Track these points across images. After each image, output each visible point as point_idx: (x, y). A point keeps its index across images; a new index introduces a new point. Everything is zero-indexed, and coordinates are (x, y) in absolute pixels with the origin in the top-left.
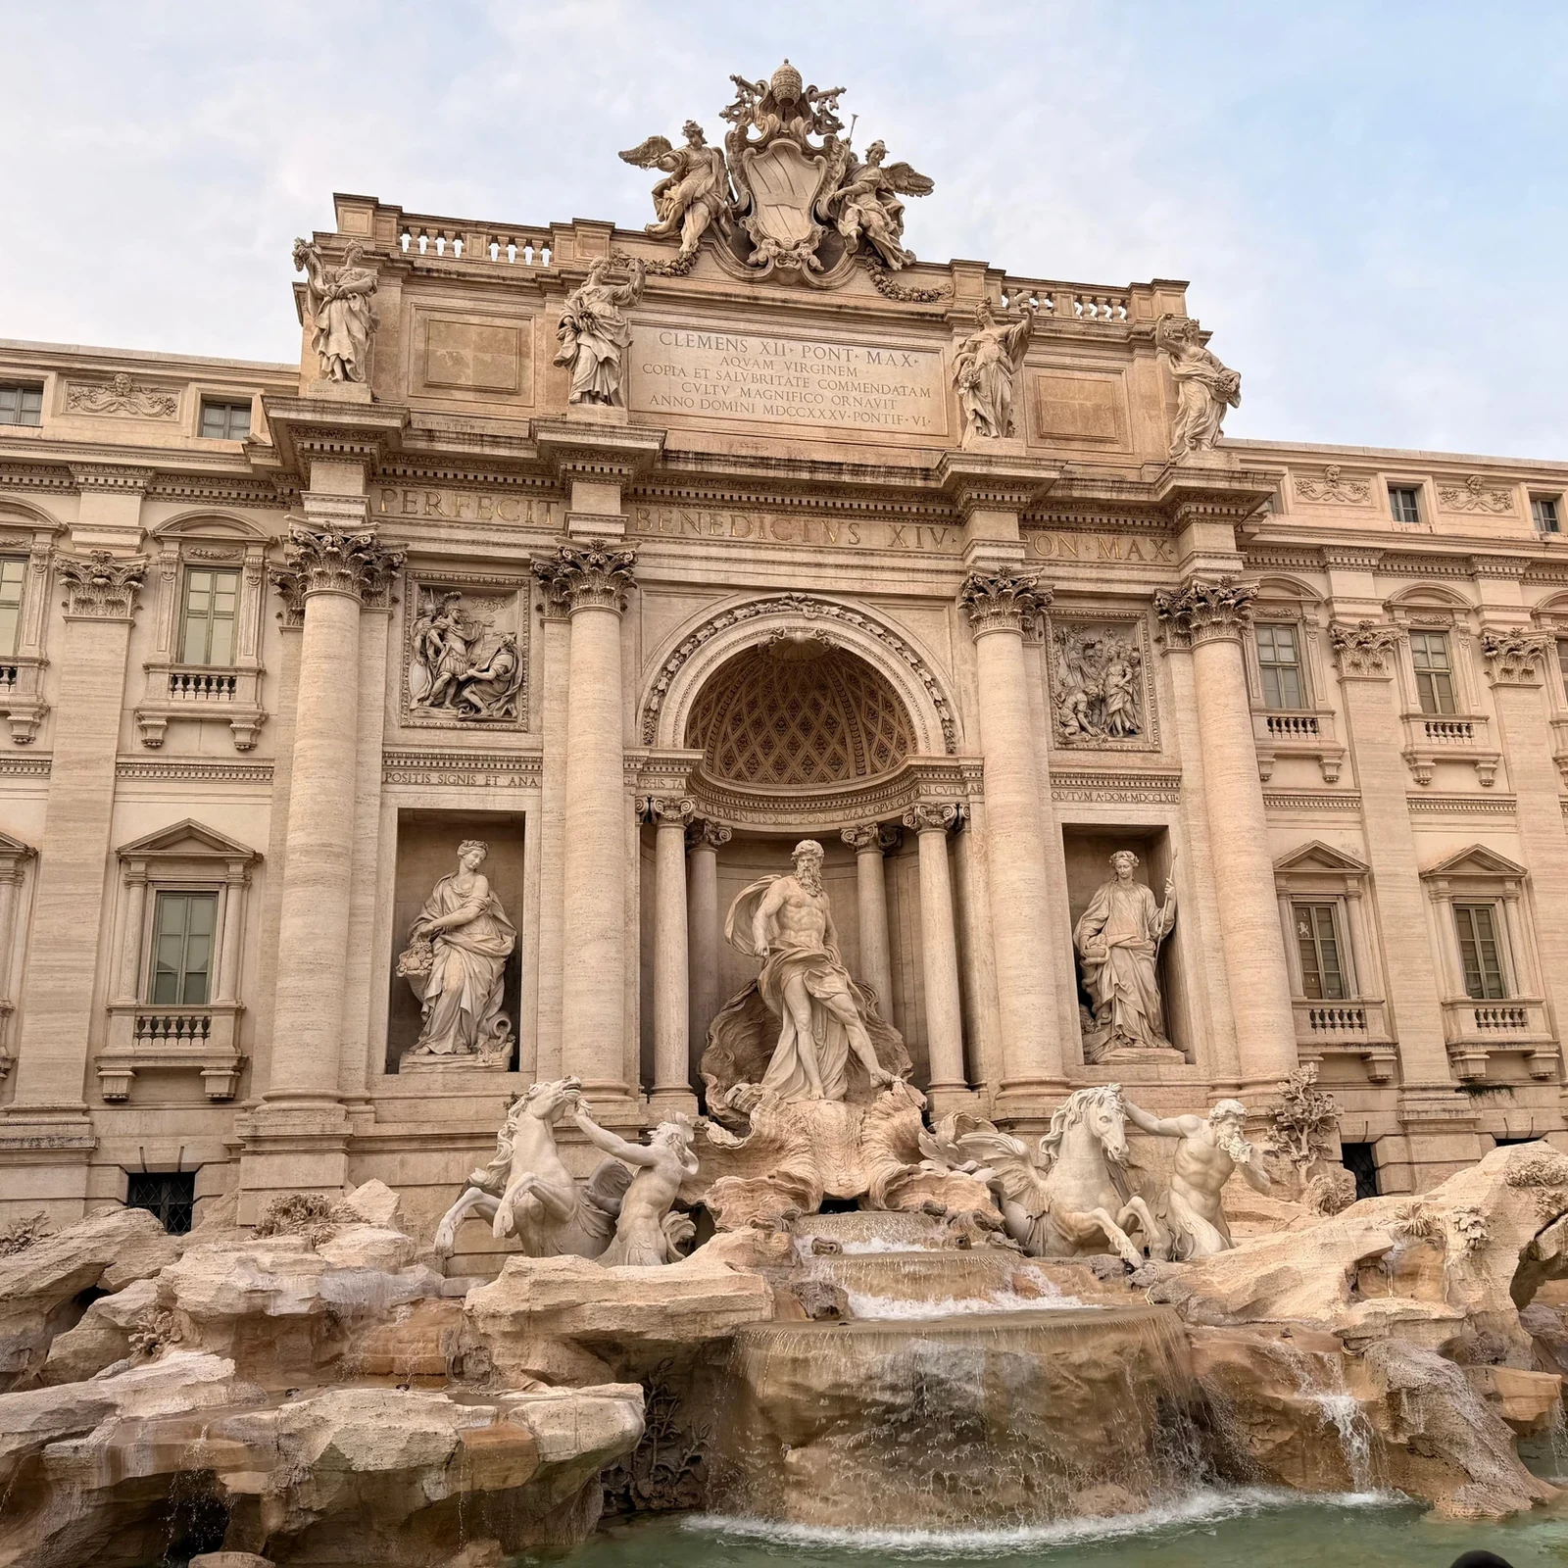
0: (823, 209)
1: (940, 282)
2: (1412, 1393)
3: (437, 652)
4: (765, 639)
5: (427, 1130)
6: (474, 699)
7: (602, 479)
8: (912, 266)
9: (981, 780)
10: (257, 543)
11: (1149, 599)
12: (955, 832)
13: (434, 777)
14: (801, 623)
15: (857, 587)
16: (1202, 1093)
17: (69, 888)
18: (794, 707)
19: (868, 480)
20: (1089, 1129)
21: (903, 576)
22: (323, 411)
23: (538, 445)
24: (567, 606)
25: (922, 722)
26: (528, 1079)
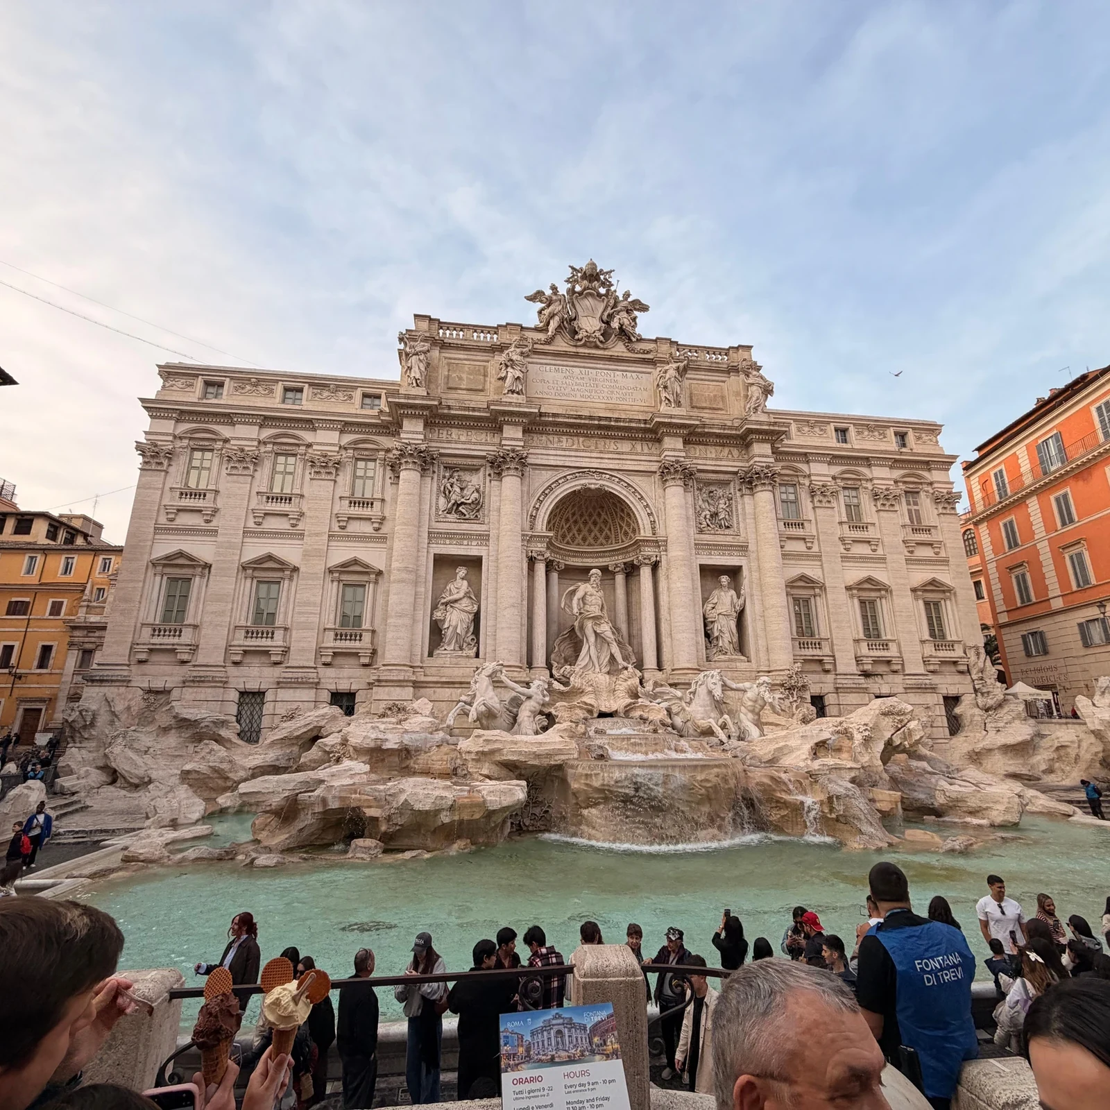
0: (605, 318)
1: (651, 346)
2: (838, 797)
3: (450, 492)
4: (579, 488)
5: (444, 679)
6: (463, 511)
7: (516, 424)
8: (640, 340)
9: (666, 546)
10: (382, 450)
11: (736, 473)
12: (655, 567)
13: (448, 542)
14: (594, 481)
15: (617, 467)
16: (754, 674)
17: (310, 582)
18: (590, 515)
19: (622, 424)
20: (707, 687)
21: (636, 463)
22: (409, 398)
23: (490, 411)
24: (499, 474)
25: (642, 522)
26: (482, 661)
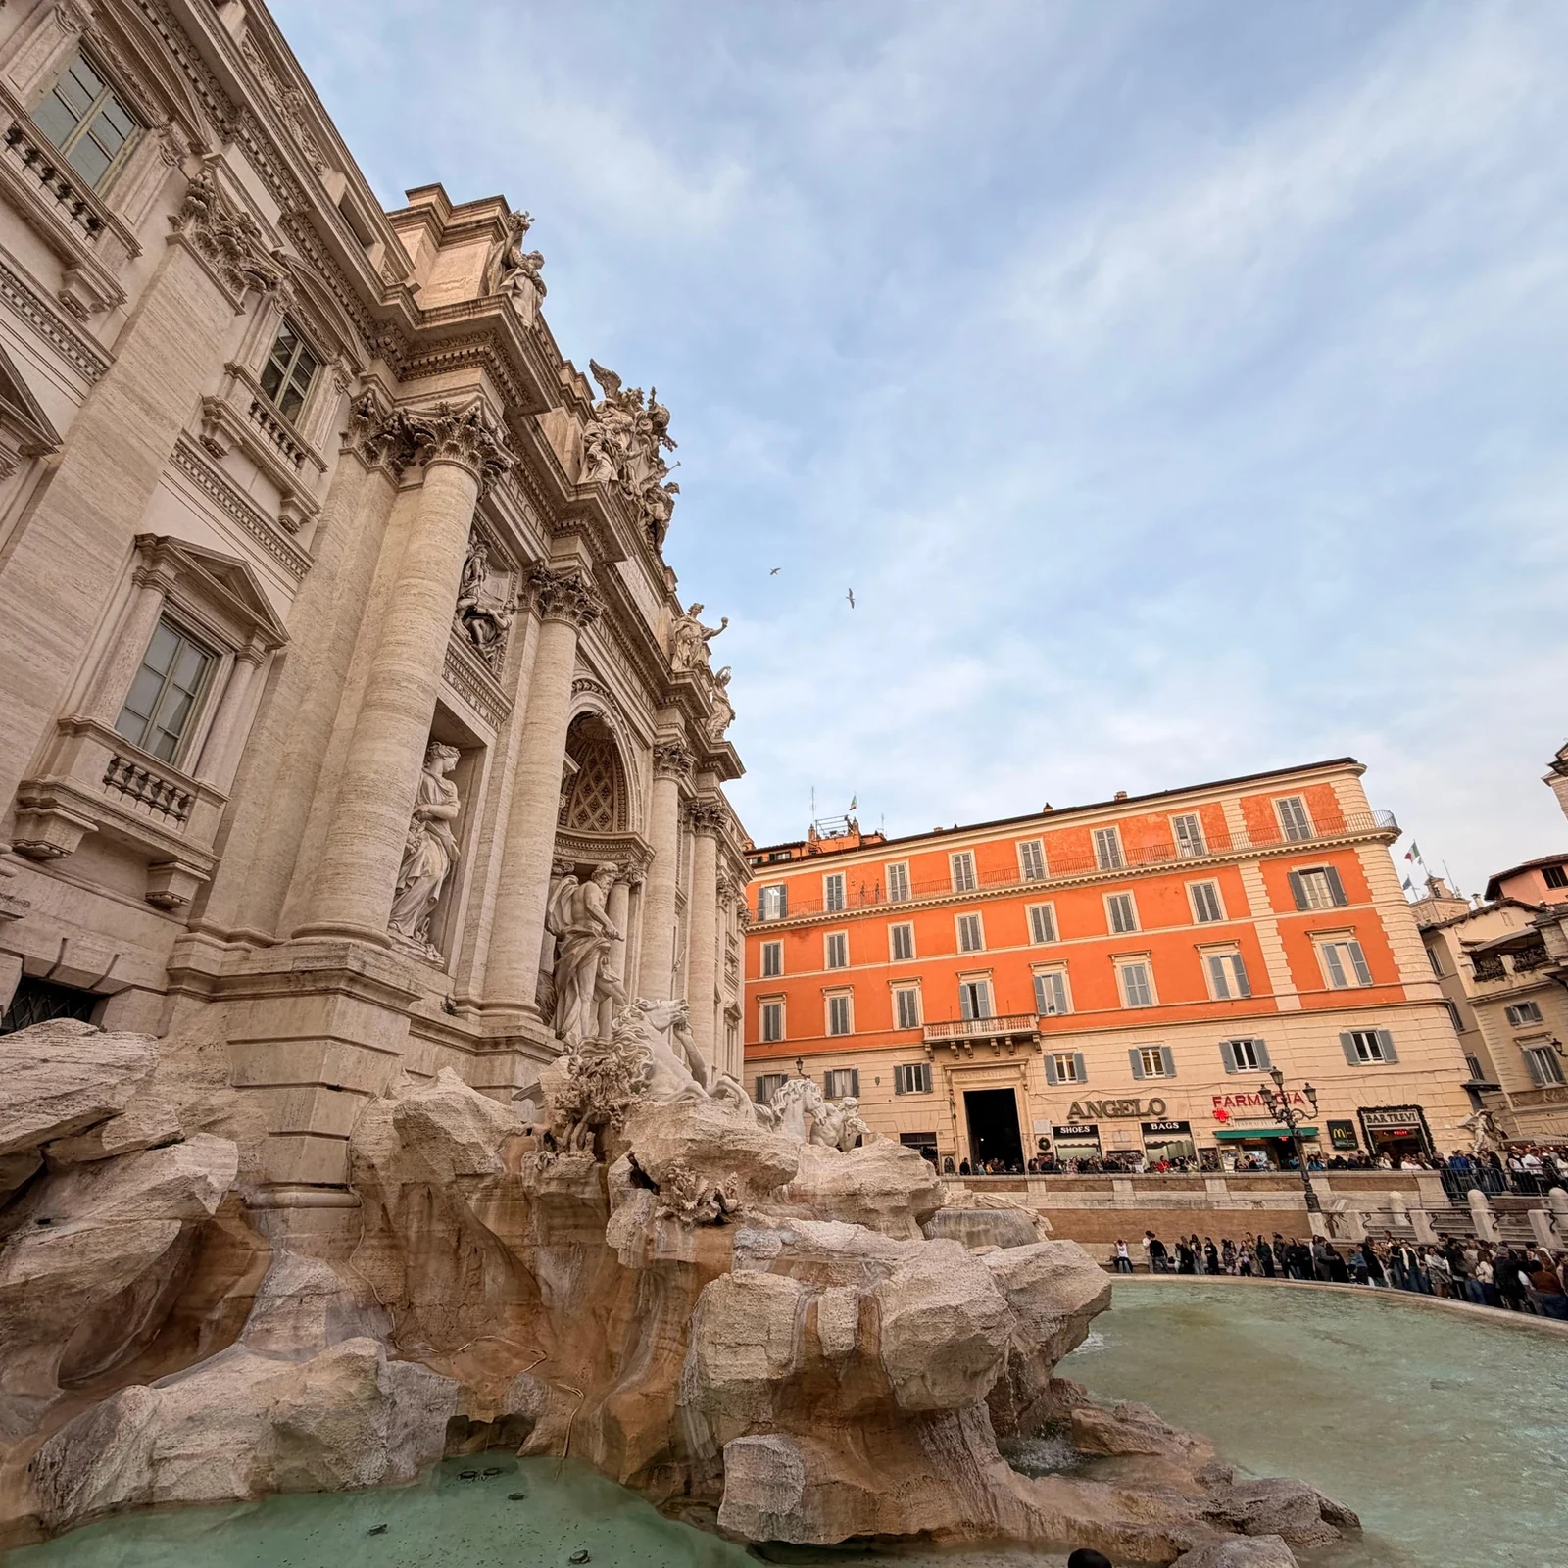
4: (596, 712)
6: (480, 632)
7: (590, 548)
9: (649, 864)
10: (351, 358)
13: (451, 677)
15: (628, 711)
20: (805, 1102)
21: (639, 717)
23: (581, 497)
24: (543, 611)
25: (634, 813)
26: (450, 984)
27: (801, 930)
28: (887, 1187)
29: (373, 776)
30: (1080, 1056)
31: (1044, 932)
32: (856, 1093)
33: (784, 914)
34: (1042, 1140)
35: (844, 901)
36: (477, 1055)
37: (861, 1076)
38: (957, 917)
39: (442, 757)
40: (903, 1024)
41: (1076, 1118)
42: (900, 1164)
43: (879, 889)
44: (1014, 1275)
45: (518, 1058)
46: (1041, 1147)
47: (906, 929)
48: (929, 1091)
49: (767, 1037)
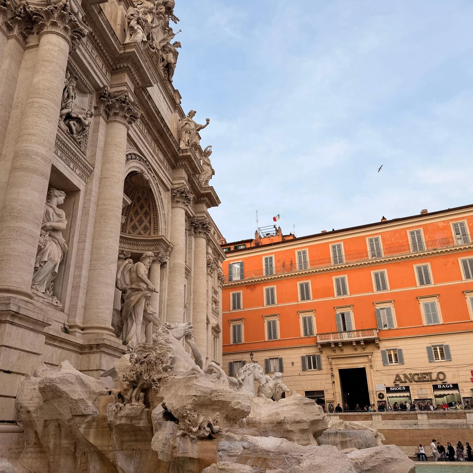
4: (140, 171)
9: (170, 252)
13: (59, 153)
14: (147, 173)
15: (157, 171)
20: (254, 375)
23: (127, 51)
24: (108, 115)
25: (162, 225)
26: (66, 317)
27: (251, 286)
28: (298, 419)
29: (19, 207)
30: (400, 351)
31: (381, 285)
32: (281, 370)
33: (242, 277)
34: (380, 394)
35: (274, 270)
36: (81, 354)
37: (284, 361)
38: (334, 278)
39: (56, 196)
40: (306, 334)
41: (398, 383)
42: (305, 407)
43: (292, 264)
44: (364, 463)
45: (103, 355)
46: (380, 397)
47: (307, 285)
48: (320, 369)
49: (235, 341)
